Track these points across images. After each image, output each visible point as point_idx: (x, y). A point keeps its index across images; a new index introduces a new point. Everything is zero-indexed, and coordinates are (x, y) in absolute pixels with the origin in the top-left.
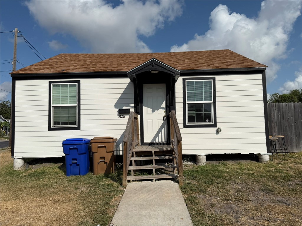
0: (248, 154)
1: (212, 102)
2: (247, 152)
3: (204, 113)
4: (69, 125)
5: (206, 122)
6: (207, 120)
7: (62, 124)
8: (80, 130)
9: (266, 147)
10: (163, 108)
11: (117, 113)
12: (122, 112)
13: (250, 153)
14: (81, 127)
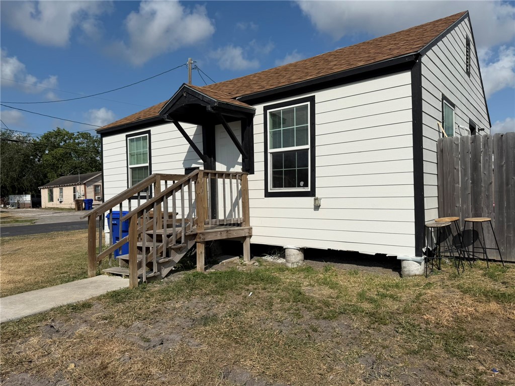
0: (374, 254)
1: (308, 146)
2: (371, 251)
3: (296, 169)
5: (299, 186)
6: (302, 183)
9: (414, 244)
10: (238, 164)
13: (377, 253)
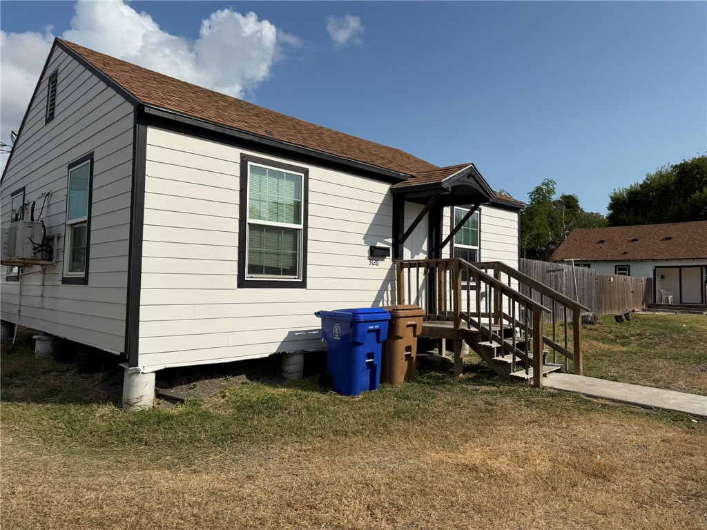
4: (283, 275)
7: (267, 273)
8: (306, 288)
10: (423, 252)
11: (367, 254)
12: (376, 254)
14: (308, 280)
